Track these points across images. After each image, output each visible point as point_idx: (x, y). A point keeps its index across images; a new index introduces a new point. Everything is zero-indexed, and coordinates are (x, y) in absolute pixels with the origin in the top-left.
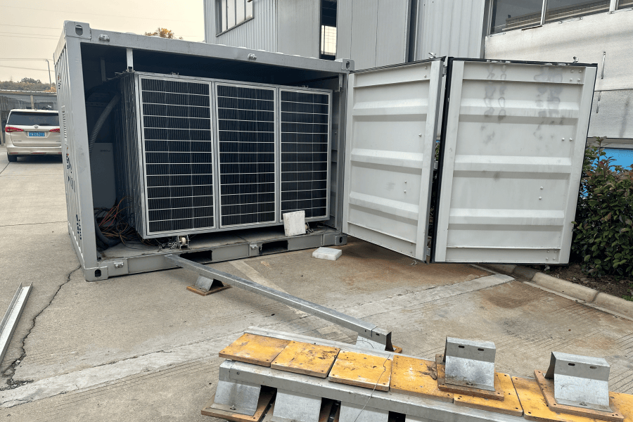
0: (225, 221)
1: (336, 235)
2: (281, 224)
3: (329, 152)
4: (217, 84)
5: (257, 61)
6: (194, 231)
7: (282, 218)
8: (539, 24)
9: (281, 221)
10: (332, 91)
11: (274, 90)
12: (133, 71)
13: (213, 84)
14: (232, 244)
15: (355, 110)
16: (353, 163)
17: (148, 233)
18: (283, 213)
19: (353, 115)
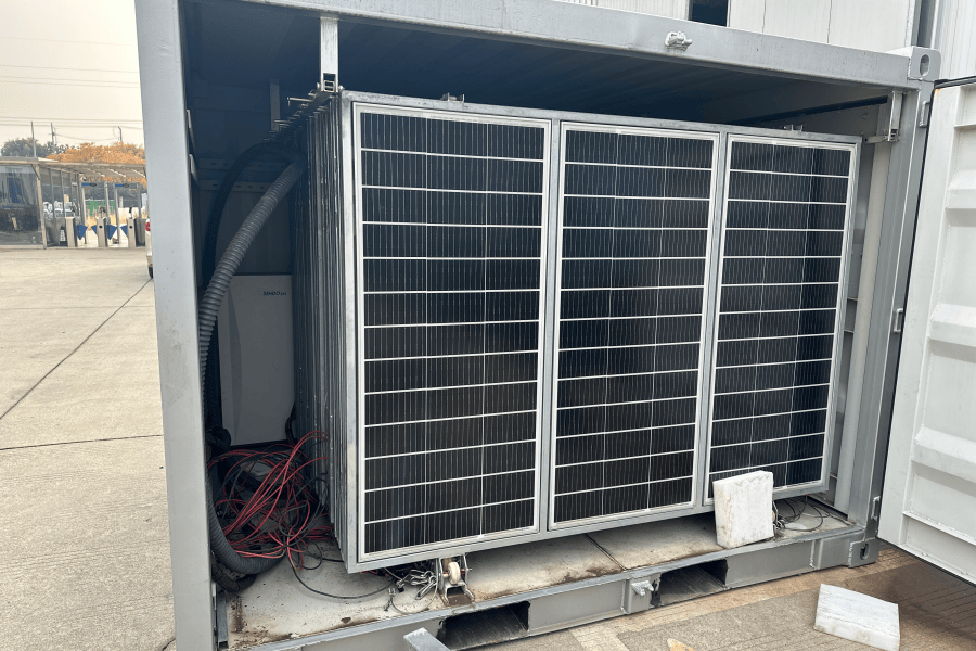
0: (564, 511)
1: (852, 538)
2: (707, 510)
3: (840, 308)
4: (567, 127)
6: (482, 541)
7: (711, 495)
9: (707, 500)
10: (859, 140)
11: (716, 139)
12: (337, 87)
13: (555, 127)
14: (581, 579)
15: (956, 192)
16: (939, 347)
17: (363, 555)
18: (712, 478)
19: (947, 204)
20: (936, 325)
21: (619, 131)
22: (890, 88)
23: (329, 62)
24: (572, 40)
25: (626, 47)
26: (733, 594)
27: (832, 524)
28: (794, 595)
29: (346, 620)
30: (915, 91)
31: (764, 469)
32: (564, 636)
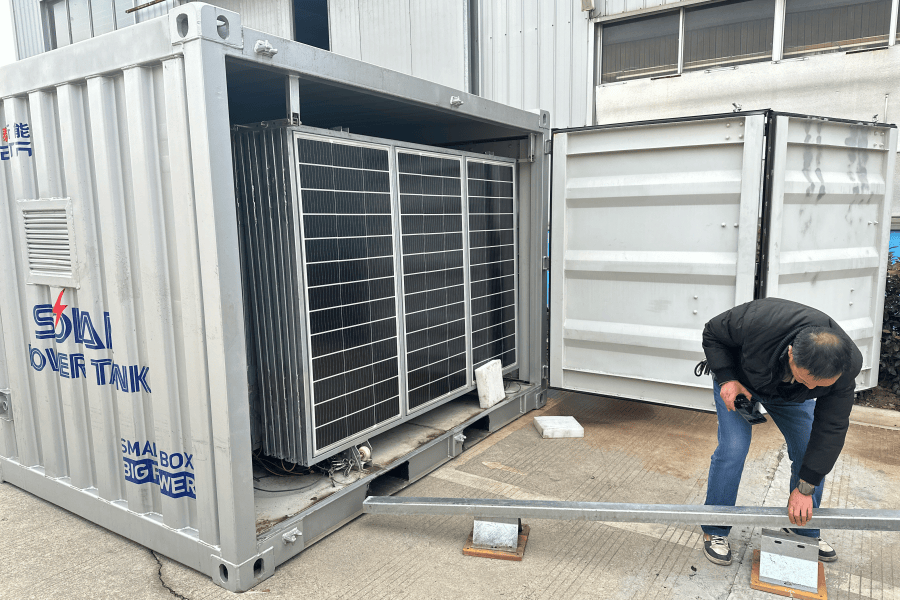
0: (413, 401)
1: (536, 392)
2: (474, 388)
3: (515, 259)
4: (398, 150)
5: (461, 110)
6: (376, 429)
7: (475, 379)
8: (676, 72)
9: (474, 383)
10: (515, 161)
11: (461, 159)
14: (428, 442)
15: (570, 190)
16: (571, 274)
17: (316, 452)
18: (475, 368)
19: (566, 197)
20: (568, 262)
21: (421, 154)
22: (529, 131)
23: (295, 106)
24: (408, 97)
25: (435, 104)
26: (494, 435)
27: (525, 387)
28: (522, 428)
29: (314, 498)
30: (541, 134)
31: (495, 359)
32: (428, 479)
